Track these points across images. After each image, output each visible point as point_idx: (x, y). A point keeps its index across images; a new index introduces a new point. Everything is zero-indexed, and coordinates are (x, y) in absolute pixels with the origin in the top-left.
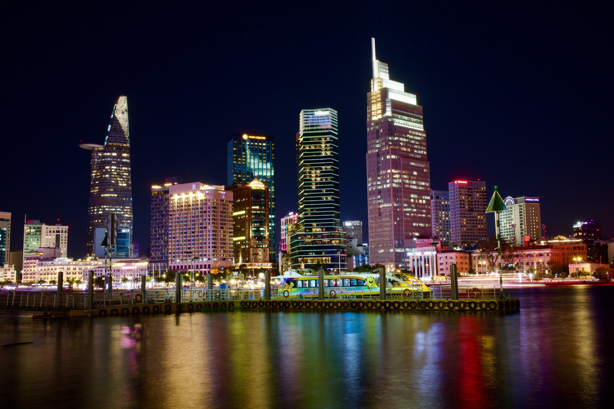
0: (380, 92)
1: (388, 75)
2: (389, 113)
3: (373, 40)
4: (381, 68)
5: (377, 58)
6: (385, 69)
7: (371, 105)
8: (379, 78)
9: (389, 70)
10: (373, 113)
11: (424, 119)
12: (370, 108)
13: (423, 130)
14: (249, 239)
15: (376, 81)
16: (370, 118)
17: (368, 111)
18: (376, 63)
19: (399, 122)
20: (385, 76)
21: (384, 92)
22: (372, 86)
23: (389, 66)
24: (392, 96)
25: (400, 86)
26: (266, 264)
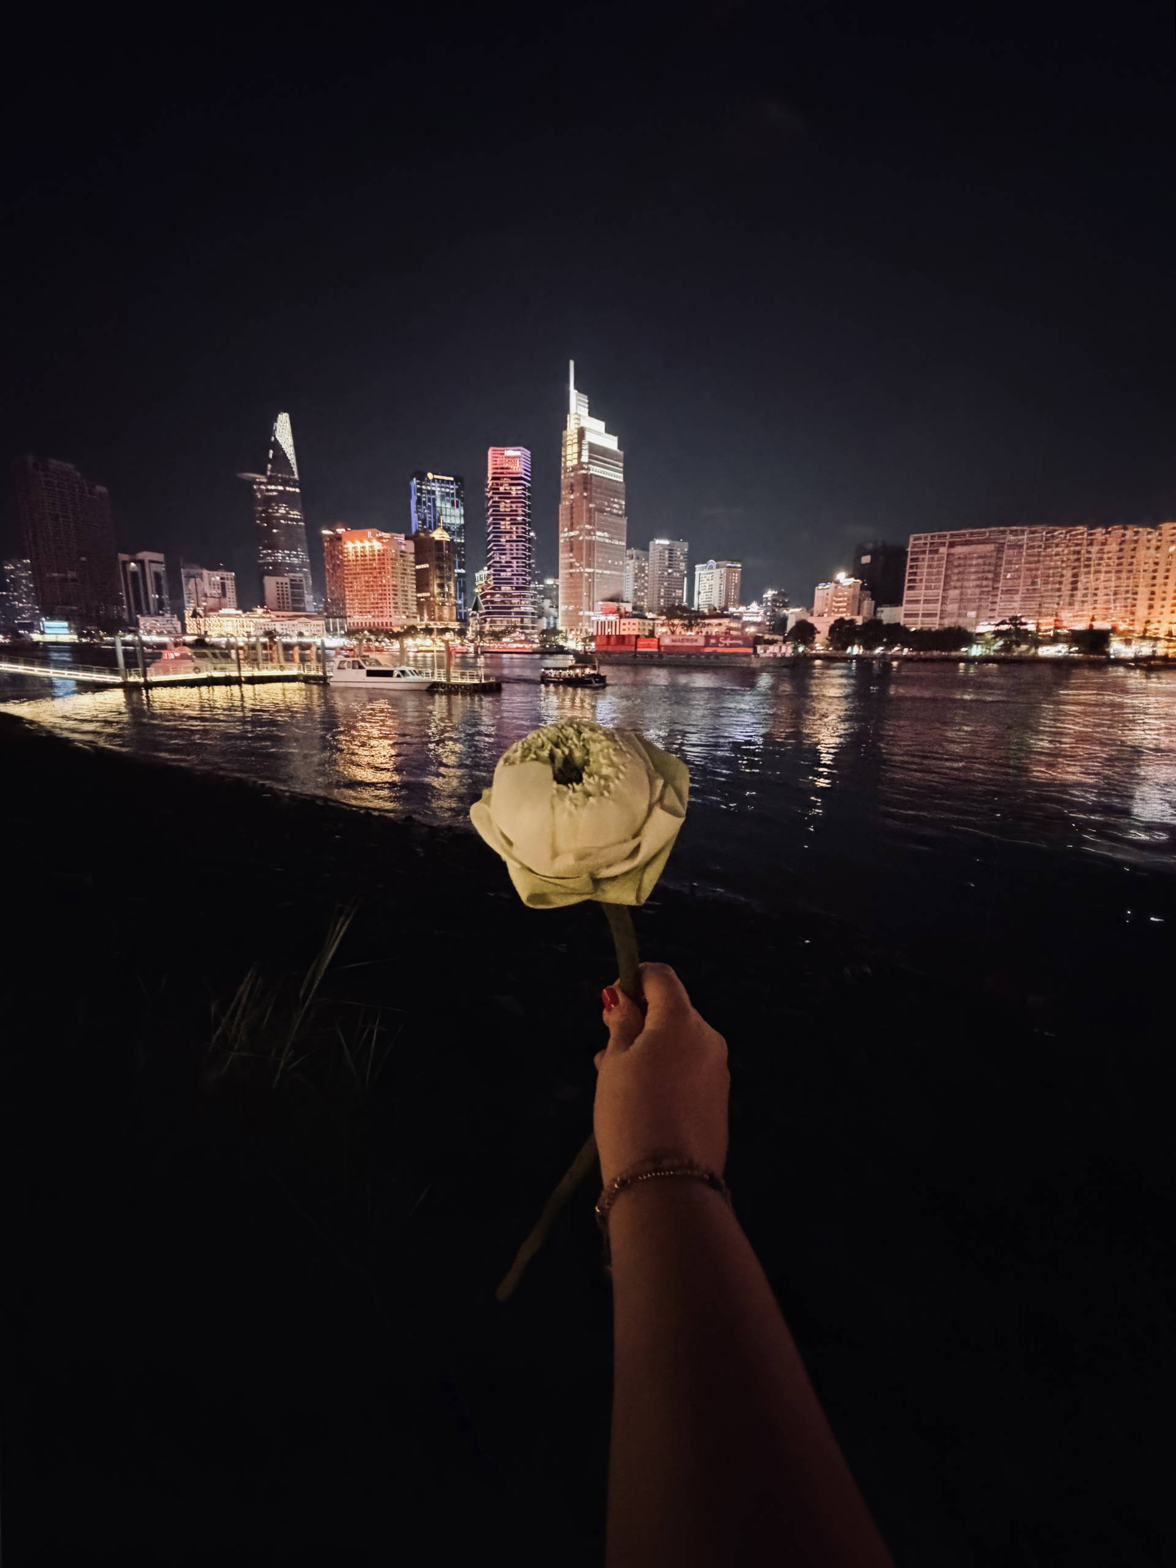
0: (576, 431)
1: (587, 410)
2: (585, 458)
3: (572, 363)
4: (580, 400)
5: (576, 388)
6: (584, 402)
7: (566, 446)
8: (576, 413)
9: (589, 403)
10: (569, 457)
11: (624, 467)
12: (565, 451)
13: (622, 480)
14: (433, 596)
15: (573, 417)
16: (565, 463)
17: (563, 454)
18: (573, 393)
19: (595, 470)
20: (584, 411)
21: (581, 433)
22: (568, 424)
23: (588, 399)
24: (589, 438)
25: (600, 425)
26: (452, 623)
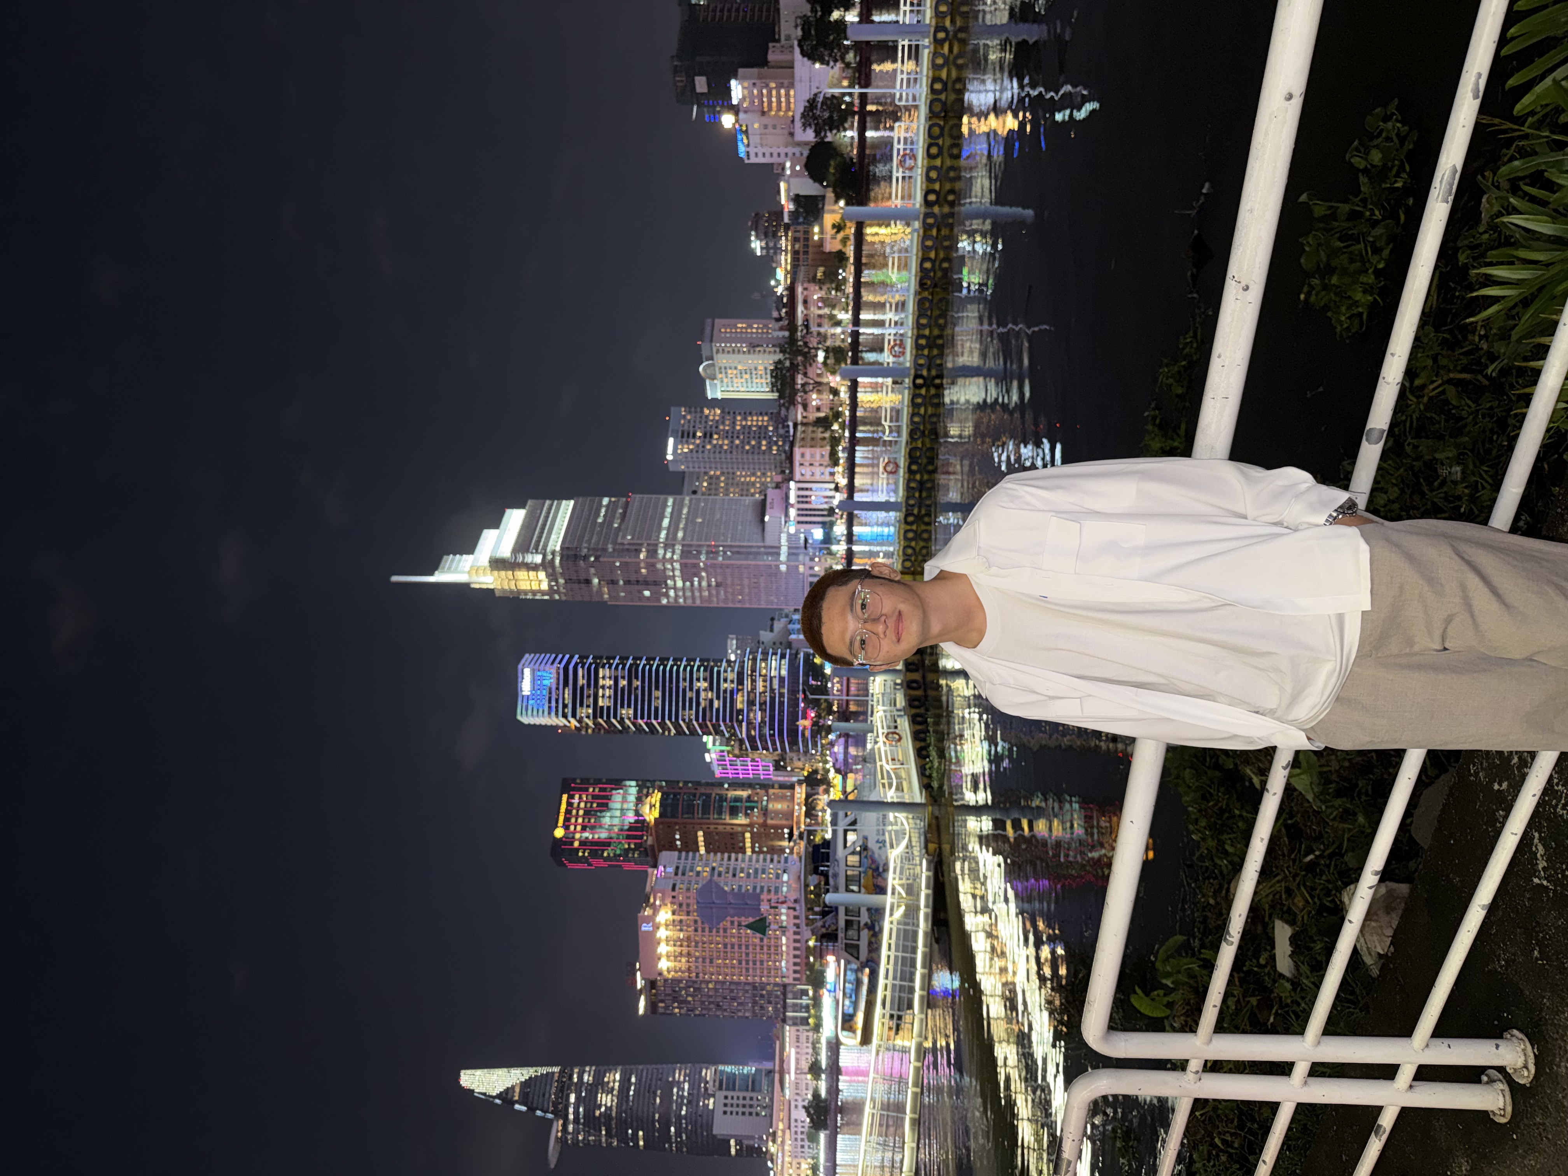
0: (496, 573)
1: (466, 556)
2: (538, 559)
3: (395, 579)
4: (449, 568)
5: (431, 573)
6: (452, 561)
7: (519, 592)
8: (469, 572)
9: (455, 554)
10: (535, 587)
12: (526, 592)
13: (572, 502)
15: (474, 579)
16: (543, 593)
17: (530, 597)
18: (439, 577)
19: (556, 542)
20: (466, 561)
21: (497, 564)
22: (484, 586)
24: (505, 551)
25: (488, 536)
26: (797, 796)
